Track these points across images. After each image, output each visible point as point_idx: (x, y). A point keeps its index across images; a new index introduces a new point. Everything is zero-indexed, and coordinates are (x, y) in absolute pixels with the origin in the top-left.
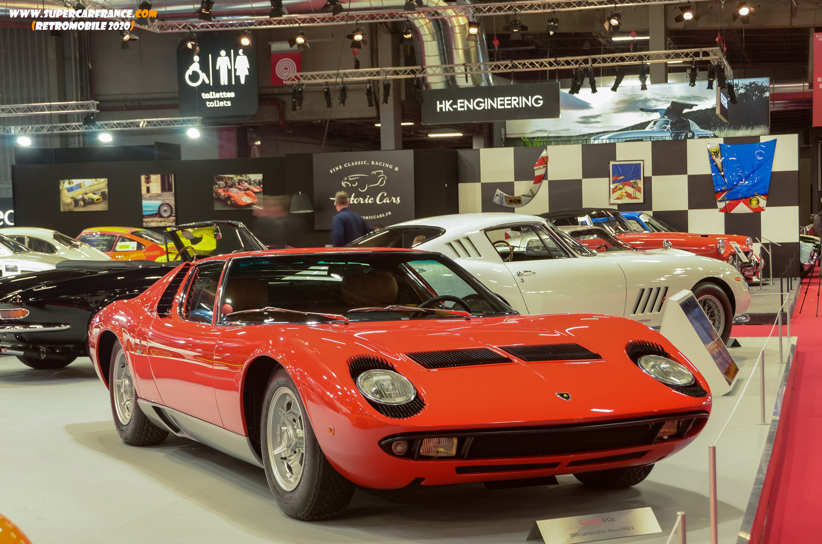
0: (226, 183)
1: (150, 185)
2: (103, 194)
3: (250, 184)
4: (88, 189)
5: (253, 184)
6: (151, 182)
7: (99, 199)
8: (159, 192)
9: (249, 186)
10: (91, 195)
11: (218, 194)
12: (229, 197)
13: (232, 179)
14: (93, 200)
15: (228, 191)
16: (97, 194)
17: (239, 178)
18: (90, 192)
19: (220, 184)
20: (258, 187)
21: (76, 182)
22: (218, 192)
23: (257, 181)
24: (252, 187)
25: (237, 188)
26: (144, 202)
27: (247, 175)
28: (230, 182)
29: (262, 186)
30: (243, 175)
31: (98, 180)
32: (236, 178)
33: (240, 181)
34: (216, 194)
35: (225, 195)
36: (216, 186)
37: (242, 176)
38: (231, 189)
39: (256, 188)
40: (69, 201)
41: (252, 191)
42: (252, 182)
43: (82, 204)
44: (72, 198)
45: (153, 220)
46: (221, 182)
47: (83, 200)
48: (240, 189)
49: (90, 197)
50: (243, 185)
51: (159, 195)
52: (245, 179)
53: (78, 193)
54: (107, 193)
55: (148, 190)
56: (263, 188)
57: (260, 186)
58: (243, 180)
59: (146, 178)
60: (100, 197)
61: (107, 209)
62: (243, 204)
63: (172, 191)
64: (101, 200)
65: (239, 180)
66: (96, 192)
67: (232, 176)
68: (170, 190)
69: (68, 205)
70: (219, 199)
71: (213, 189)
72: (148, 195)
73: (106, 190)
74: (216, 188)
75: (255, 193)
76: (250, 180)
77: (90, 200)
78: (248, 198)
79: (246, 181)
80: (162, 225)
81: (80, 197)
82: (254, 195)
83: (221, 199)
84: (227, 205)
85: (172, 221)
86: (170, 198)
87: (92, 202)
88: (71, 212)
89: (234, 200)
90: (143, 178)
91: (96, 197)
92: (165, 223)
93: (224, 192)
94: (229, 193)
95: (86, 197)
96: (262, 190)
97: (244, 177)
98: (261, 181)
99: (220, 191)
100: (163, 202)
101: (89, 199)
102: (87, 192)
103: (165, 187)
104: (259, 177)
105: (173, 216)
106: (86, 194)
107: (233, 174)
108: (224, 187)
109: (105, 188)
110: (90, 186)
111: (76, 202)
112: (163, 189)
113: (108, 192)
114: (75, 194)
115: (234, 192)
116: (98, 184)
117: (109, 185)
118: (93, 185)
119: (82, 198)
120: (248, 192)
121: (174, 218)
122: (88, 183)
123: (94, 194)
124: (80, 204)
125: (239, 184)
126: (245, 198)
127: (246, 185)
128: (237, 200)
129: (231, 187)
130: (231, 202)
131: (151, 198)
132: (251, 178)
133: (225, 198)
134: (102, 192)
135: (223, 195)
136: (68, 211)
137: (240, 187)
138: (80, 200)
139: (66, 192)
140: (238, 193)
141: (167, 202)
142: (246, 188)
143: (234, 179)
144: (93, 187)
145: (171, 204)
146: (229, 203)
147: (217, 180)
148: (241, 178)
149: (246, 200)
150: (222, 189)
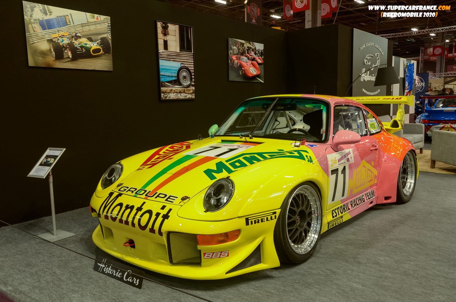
0: (239, 49)
1: (168, 38)
2: (103, 42)
3: (255, 54)
4: (80, 29)
5: (258, 54)
6: (168, 34)
7: (99, 50)
8: (178, 50)
9: (255, 56)
10: (84, 41)
11: (232, 61)
12: (241, 66)
14: (88, 50)
15: (240, 59)
16: (96, 41)
18: (84, 36)
19: (234, 50)
20: (260, 57)
22: (232, 59)
23: (260, 51)
24: (257, 58)
25: (246, 56)
26: (162, 63)
27: (254, 43)
28: (241, 49)
29: (263, 57)
35: (237, 64)
36: (231, 51)
37: (250, 43)
39: (259, 59)
40: (44, 46)
41: (257, 62)
42: (257, 52)
43: (70, 54)
44: (50, 41)
45: (172, 90)
46: (235, 47)
47: (71, 46)
48: (249, 59)
49: (83, 44)
51: (178, 55)
52: (252, 46)
53: (61, 33)
54: (110, 42)
55: (166, 45)
56: (264, 59)
57: (262, 57)
58: (251, 48)
59: (163, 27)
60: (99, 47)
61: (111, 69)
62: (251, 76)
63: (192, 52)
64: (102, 52)
65: (248, 47)
66: (92, 37)
67: (243, 41)
68: (189, 49)
69: (44, 54)
71: (228, 54)
72: (166, 53)
73: (109, 36)
74: (231, 54)
75: (259, 64)
76: (255, 49)
77: (84, 50)
78: (255, 69)
80: (181, 98)
81: (66, 41)
82: (258, 66)
83: (234, 67)
84: (239, 75)
85: (192, 91)
86: (189, 60)
87: (87, 54)
88: (49, 69)
89: (244, 70)
90: (159, 25)
91: (94, 46)
92: (185, 95)
93: (237, 59)
94: (240, 61)
95: (77, 43)
96: (263, 62)
98: (263, 51)
99: (234, 58)
100: (182, 65)
101: (82, 47)
102: (78, 35)
103: (184, 45)
104: (260, 47)
105: (193, 85)
106: (77, 37)
107: (244, 40)
108: (237, 54)
109: (108, 33)
110: (83, 25)
111: (58, 50)
112: (182, 48)
113: (112, 39)
114: (56, 35)
115: (244, 60)
116: (95, 23)
117: (114, 28)
118: (88, 24)
119: (68, 44)
120: (254, 62)
121: (194, 88)
122: (78, 18)
123: (90, 40)
124: (65, 56)
125: (248, 53)
126: (252, 68)
127: (253, 53)
128: (247, 69)
129: (242, 54)
130: (242, 72)
131: (169, 58)
132: (256, 47)
133: (237, 66)
134: (102, 39)
135: (236, 63)
136: (44, 66)
137: (249, 56)
138: (66, 48)
139: (38, 28)
140: (247, 63)
141: (186, 66)
142: (253, 58)
143: (244, 45)
144: (86, 28)
145: (190, 68)
146: (241, 73)
147: (231, 45)
148: (249, 45)
149: (253, 71)
150: (236, 56)
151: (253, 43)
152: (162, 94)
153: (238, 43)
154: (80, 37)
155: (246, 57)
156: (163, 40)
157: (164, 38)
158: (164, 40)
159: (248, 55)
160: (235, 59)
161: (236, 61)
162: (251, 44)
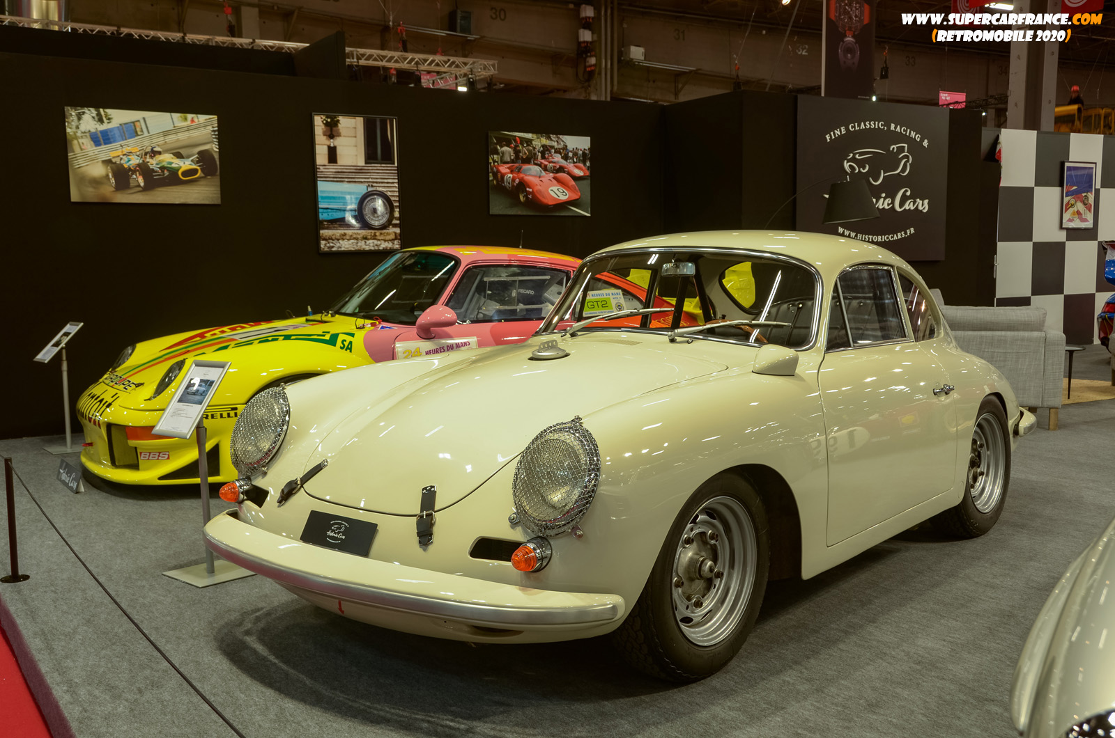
0: (517, 152)
1: (336, 142)
2: (204, 157)
3: (566, 158)
4: (160, 140)
5: (572, 158)
6: (339, 135)
7: (194, 172)
8: (361, 162)
9: (563, 163)
10: (167, 159)
11: (499, 175)
12: (523, 185)
13: (529, 142)
14: (174, 172)
15: (519, 170)
16: (188, 157)
17: (544, 141)
18: (167, 151)
19: (503, 153)
20: (581, 165)
21: (119, 117)
22: (498, 171)
23: (580, 152)
24: (570, 166)
25: (540, 165)
26: (323, 187)
27: (561, 136)
28: (524, 151)
29: (588, 164)
30: (553, 137)
31: (190, 116)
32: (539, 142)
33: (546, 149)
34: (495, 175)
35: (513, 180)
36: (495, 156)
37: (549, 138)
38: (526, 167)
39: (577, 167)
40: (98, 170)
41: (569, 174)
42: (570, 154)
43: (141, 181)
44: (108, 162)
45: (345, 234)
46: (505, 149)
47: (144, 169)
48: (545, 169)
49: (165, 164)
50: (551, 159)
51: (359, 171)
52: (555, 144)
53: (126, 150)
54: (216, 156)
55: (332, 155)
56: (591, 168)
57: (585, 164)
58: (552, 147)
59: (327, 124)
60: (194, 167)
61: (218, 201)
62: (551, 202)
63: (394, 164)
64: (199, 174)
65: (543, 146)
66: (183, 152)
67: (529, 136)
68: (387, 158)
69: (96, 182)
70: (501, 188)
71: (488, 163)
72: (332, 168)
73: (215, 148)
74: (494, 161)
75: (576, 178)
76: (565, 147)
77: (166, 173)
78: (562, 189)
79: (557, 151)
80: (367, 248)
81: (135, 161)
82: (572, 183)
83: (505, 187)
84: (517, 203)
85: (393, 236)
86: (387, 179)
87: (172, 178)
88: (105, 205)
89: (532, 193)
90: (319, 121)
91: (186, 165)
92: (376, 242)
93: (512, 172)
94: (522, 175)
95: (153, 163)
96: (588, 173)
97: (553, 142)
98: (587, 152)
99: (504, 169)
100: (370, 189)
101: (162, 168)
102: (157, 149)
103: (375, 151)
104: (580, 143)
105: (395, 226)
106: (154, 153)
107: (533, 133)
108: (513, 161)
109: (212, 142)
110: (165, 134)
111: (122, 175)
112: (370, 157)
113: (221, 153)
114: (119, 153)
115: (532, 173)
116: (188, 129)
117: (223, 134)
118: (176, 130)
119: (139, 165)
120: (561, 175)
121: (398, 230)
122: (158, 123)
123: (179, 156)
124: (132, 184)
125: (543, 157)
126: (555, 188)
127: (558, 158)
128: (540, 191)
129: (527, 161)
130: (526, 196)
131: (339, 177)
132: (568, 144)
133: (513, 186)
134: (200, 153)
135: (510, 180)
136: (96, 200)
137: (546, 163)
138: (134, 172)
139: (87, 144)
140: (540, 177)
141: (381, 189)
142: (558, 167)
143: (533, 143)
144: (173, 138)
145: (389, 194)
146: (522, 198)
147: (496, 144)
148: (548, 142)
149: (557, 193)
150: (508, 165)
151: (559, 138)
152: (323, 243)
153: (515, 141)
154: (159, 153)
155: (536, 167)
156: (326, 148)
157: (328, 143)
158: (329, 147)
159: (543, 161)
160: (508, 171)
161: (511, 176)
162: (552, 140)
